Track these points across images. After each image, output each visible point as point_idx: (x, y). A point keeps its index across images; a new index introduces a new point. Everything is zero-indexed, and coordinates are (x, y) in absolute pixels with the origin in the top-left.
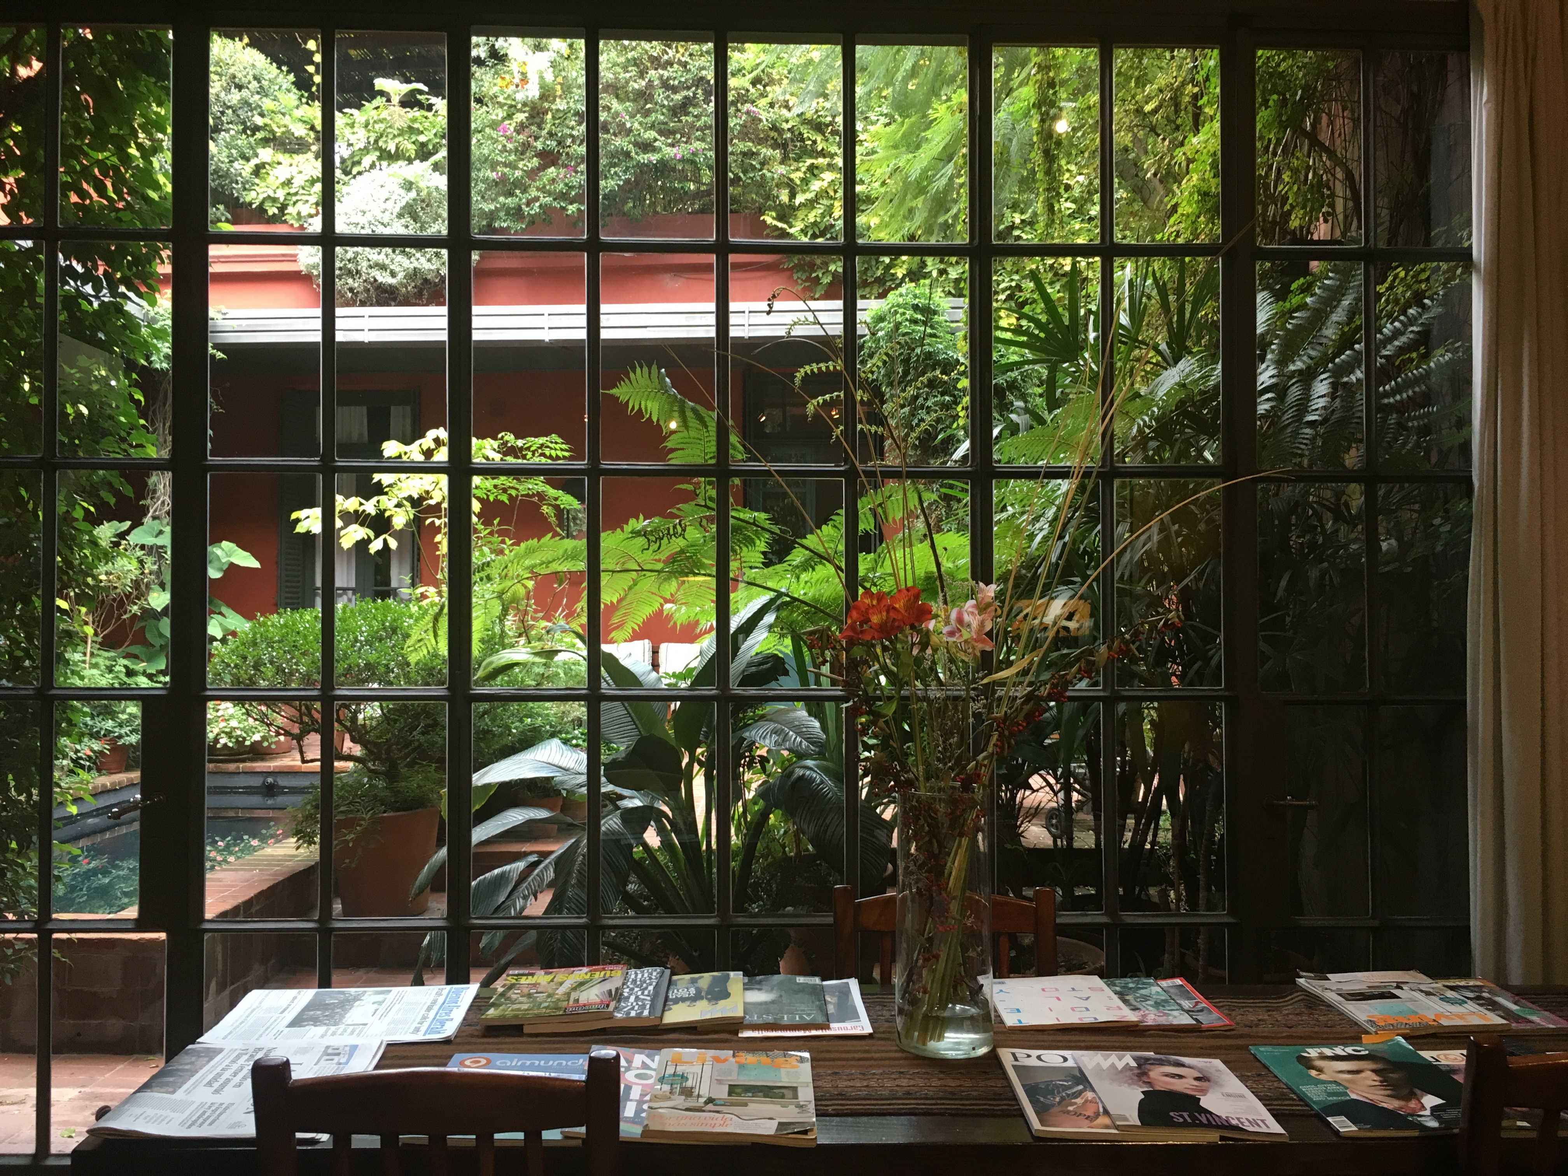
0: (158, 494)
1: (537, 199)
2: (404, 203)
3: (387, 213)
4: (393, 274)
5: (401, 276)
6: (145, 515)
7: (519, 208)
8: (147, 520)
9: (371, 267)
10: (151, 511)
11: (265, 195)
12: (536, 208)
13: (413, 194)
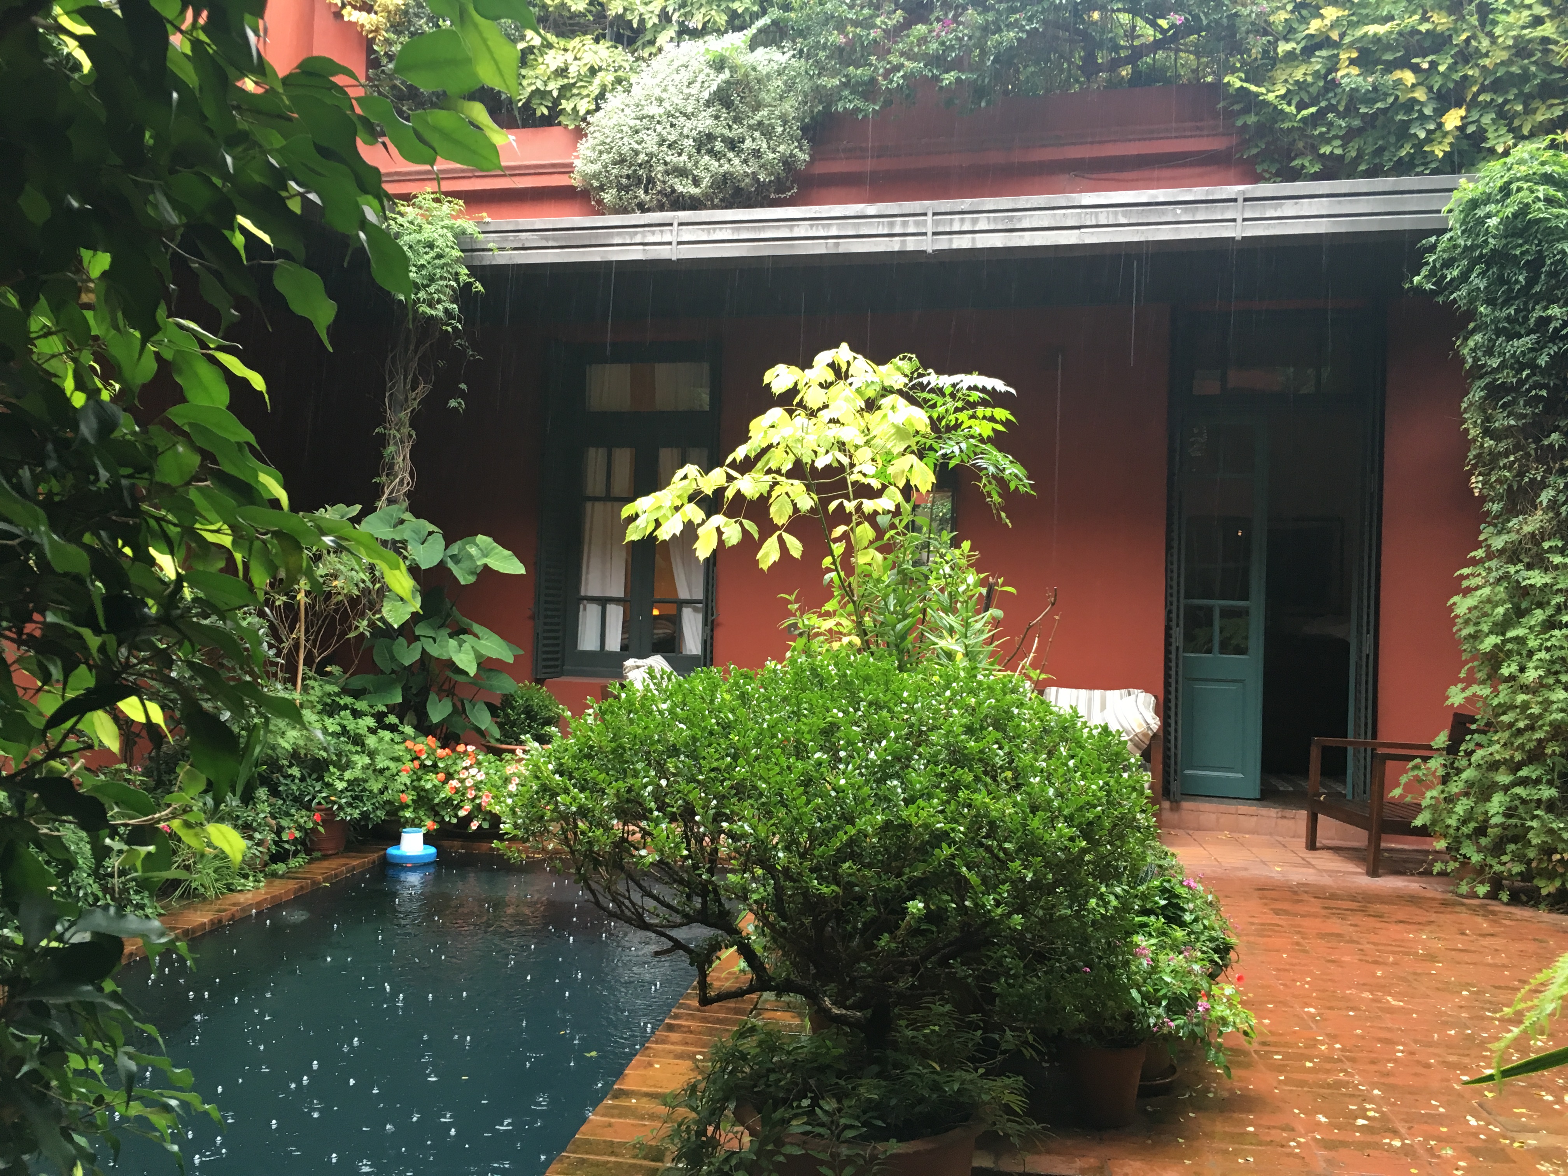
0: (396, 468)
1: (898, 68)
2: (714, 88)
3: (692, 101)
4: (696, 182)
5: (706, 182)
6: (379, 497)
7: (873, 81)
8: (382, 503)
9: (667, 173)
10: (387, 492)
11: (533, 88)
12: (898, 77)
13: (726, 75)
